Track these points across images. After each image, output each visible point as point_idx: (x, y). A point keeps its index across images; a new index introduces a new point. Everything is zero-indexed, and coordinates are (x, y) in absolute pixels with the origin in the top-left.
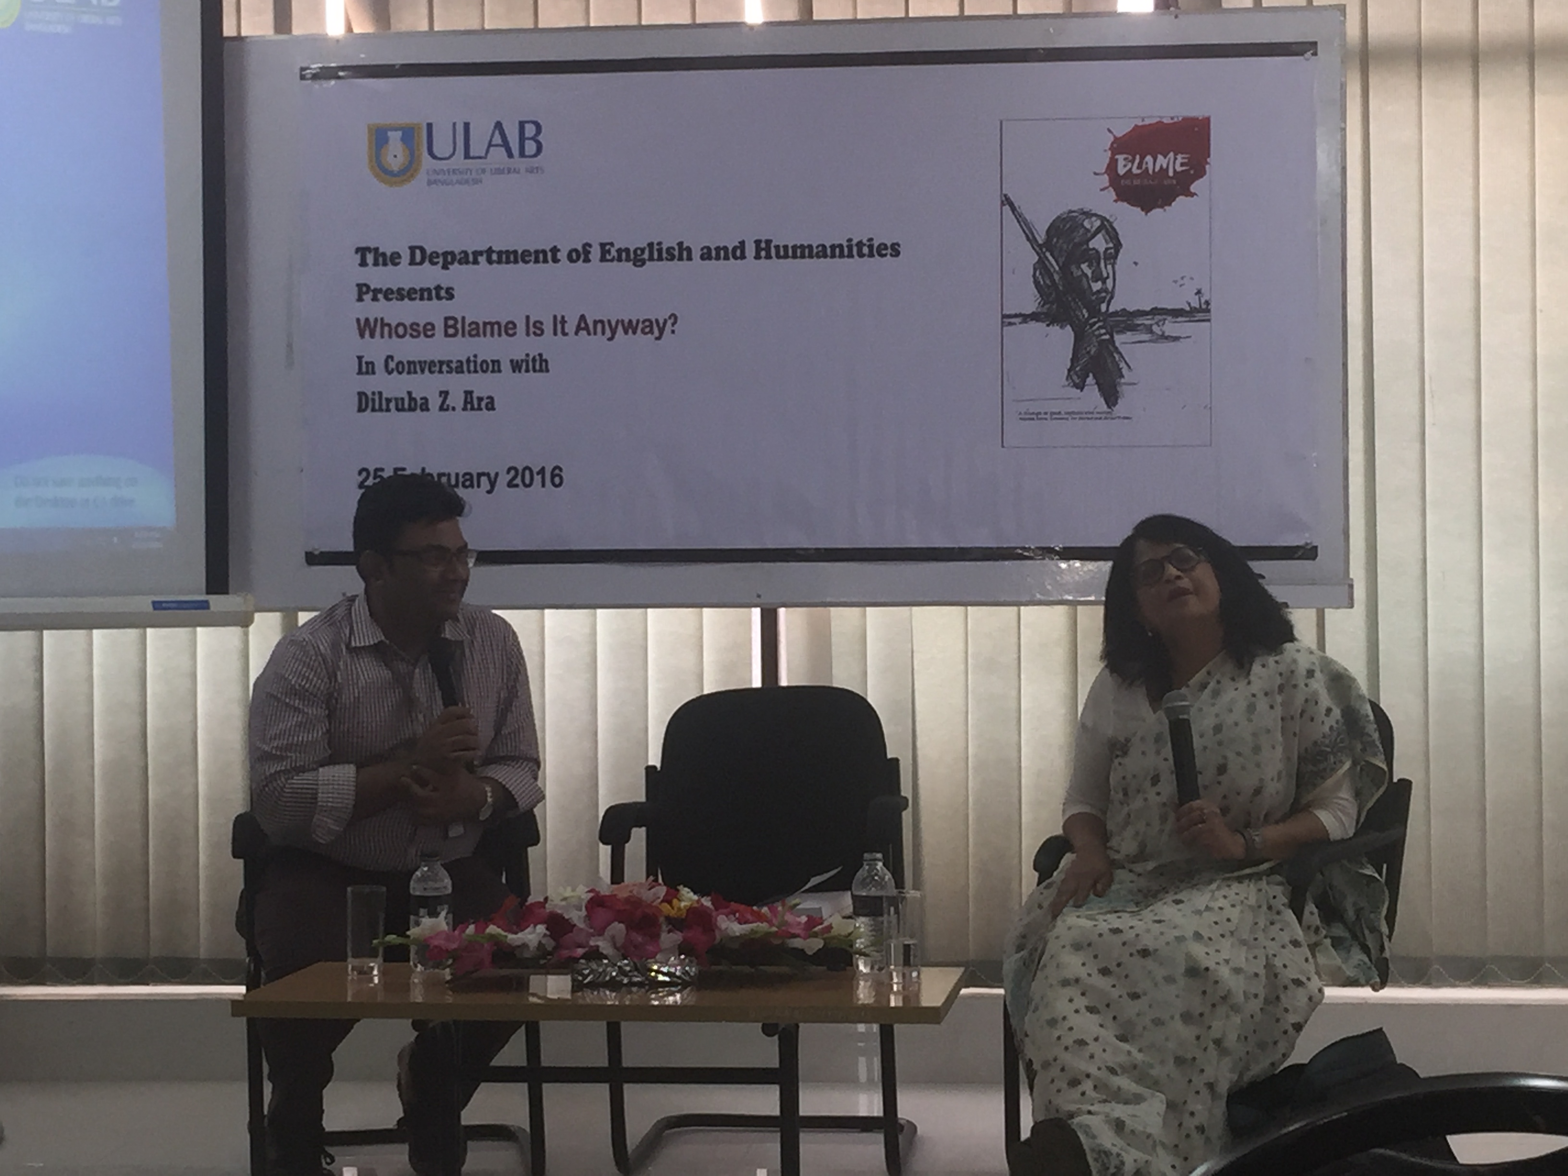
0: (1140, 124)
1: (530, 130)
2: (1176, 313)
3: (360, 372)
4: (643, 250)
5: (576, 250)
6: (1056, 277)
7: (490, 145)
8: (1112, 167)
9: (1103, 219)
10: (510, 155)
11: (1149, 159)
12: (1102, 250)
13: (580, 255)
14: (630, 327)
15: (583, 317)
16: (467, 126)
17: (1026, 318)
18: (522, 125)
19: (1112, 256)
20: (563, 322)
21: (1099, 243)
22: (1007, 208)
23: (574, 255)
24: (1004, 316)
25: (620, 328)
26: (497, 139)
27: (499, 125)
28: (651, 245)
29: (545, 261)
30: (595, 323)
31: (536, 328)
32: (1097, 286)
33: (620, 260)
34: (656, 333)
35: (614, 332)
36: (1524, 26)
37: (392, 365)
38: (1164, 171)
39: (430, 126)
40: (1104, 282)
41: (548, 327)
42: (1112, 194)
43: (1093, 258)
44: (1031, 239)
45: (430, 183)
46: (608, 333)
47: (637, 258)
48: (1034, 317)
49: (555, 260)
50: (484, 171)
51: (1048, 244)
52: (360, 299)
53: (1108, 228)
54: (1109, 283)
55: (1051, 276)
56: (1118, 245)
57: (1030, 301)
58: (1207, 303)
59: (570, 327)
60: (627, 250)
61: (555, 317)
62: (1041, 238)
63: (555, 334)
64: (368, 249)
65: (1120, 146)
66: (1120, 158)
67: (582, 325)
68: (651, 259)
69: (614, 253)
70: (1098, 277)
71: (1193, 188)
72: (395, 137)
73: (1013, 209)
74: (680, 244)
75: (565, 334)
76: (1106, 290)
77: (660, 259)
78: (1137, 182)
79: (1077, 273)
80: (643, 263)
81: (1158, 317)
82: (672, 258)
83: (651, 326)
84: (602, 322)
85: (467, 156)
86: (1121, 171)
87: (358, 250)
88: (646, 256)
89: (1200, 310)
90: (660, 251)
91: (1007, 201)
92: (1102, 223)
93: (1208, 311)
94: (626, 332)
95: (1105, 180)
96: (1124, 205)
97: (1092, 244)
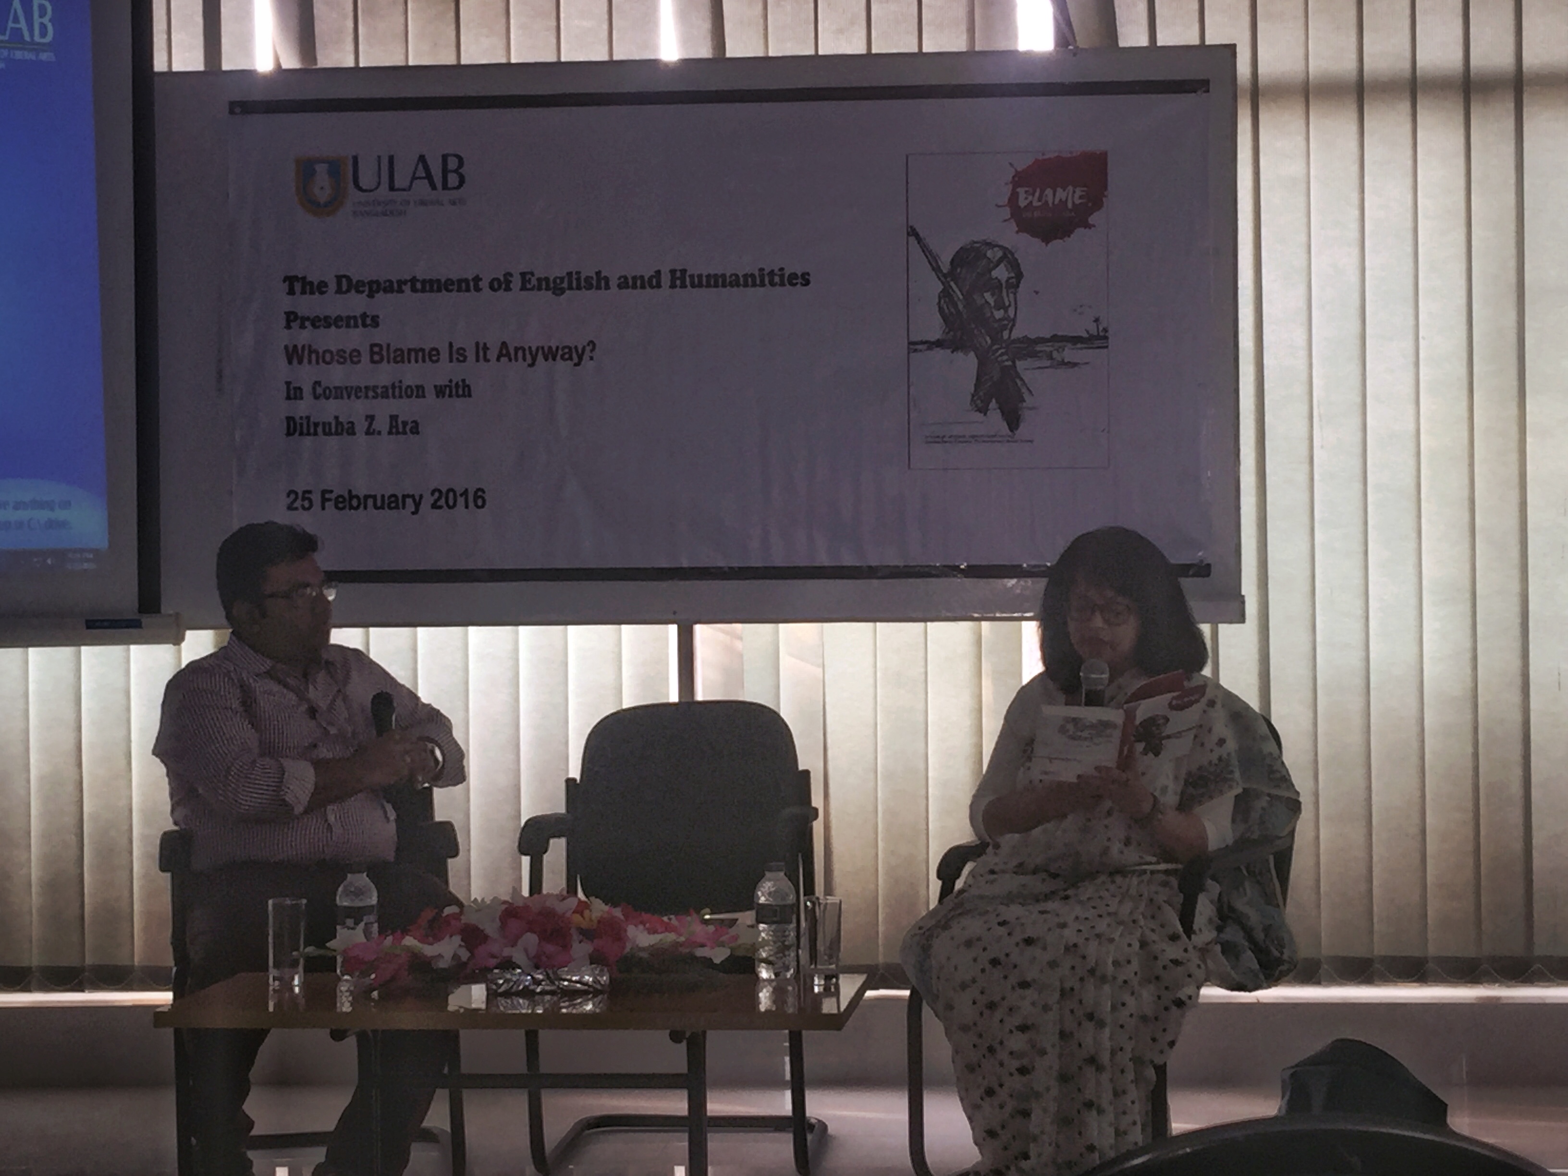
0: (1040, 157)
1: (452, 164)
2: (1075, 340)
3: (288, 398)
4: (562, 279)
5: (498, 280)
6: (961, 307)
7: (414, 178)
8: (1014, 197)
9: (1004, 249)
10: (433, 187)
11: (1049, 192)
12: (1004, 280)
13: (501, 284)
14: (551, 354)
15: (504, 344)
16: (391, 159)
17: (932, 345)
18: (445, 158)
19: (1014, 286)
20: (486, 348)
21: (1001, 273)
22: (912, 239)
23: (496, 285)
24: (910, 343)
25: (540, 352)
26: (421, 172)
27: (422, 159)
28: (570, 274)
29: (468, 290)
30: (517, 349)
31: (458, 355)
33: (540, 289)
34: (576, 360)
35: (534, 359)
36: (1407, 65)
37: (319, 390)
38: (1064, 203)
39: (355, 159)
40: (1006, 311)
41: (471, 354)
42: (1013, 226)
43: (996, 287)
44: (937, 269)
45: (355, 214)
46: (529, 360)
47: (556, 287)
48: (939, 344)
49: (478, 289)
50: (408, 202)
51: (952, 274)
52: (288, 327)
53: (1009, 258)
54: (1011, 311)
55: (955, 306)
56: (1019, 276)
58: (1105, 330)
59: (492, 354)
60: (547, 279)
61: (477, 344)
63: (478, 360)
64: (296, 278)
65: (1020, 179)
66: (1021, 191)
67: (504, 352)
68: (570, 288)
69: (534, 281)
70: (1001, 305)
71: (1091, 220)
72: (321, 169)
73: (919, 240)
74: (598, 273)
75: (487, 360)
76: (1008, 318)
77: (579, 288)
78: (1036, 214)
79: (980, 302)
80: (563, 291)
81: (1057, 345)
82: (589, 287)
83: (570, 353)
84: (523, 348)
85: (392, 188)
86: (1022, 203)
87: (287, 279)
88: (565, 285)
89: (1098, 337)
90: (578, 279)
91: (912, 232)
92: (1005, 254)
93: (1106, 338)
94: (546, 360)
95: (1006, 213)
96: (1025, 237)
97: (994, 274)
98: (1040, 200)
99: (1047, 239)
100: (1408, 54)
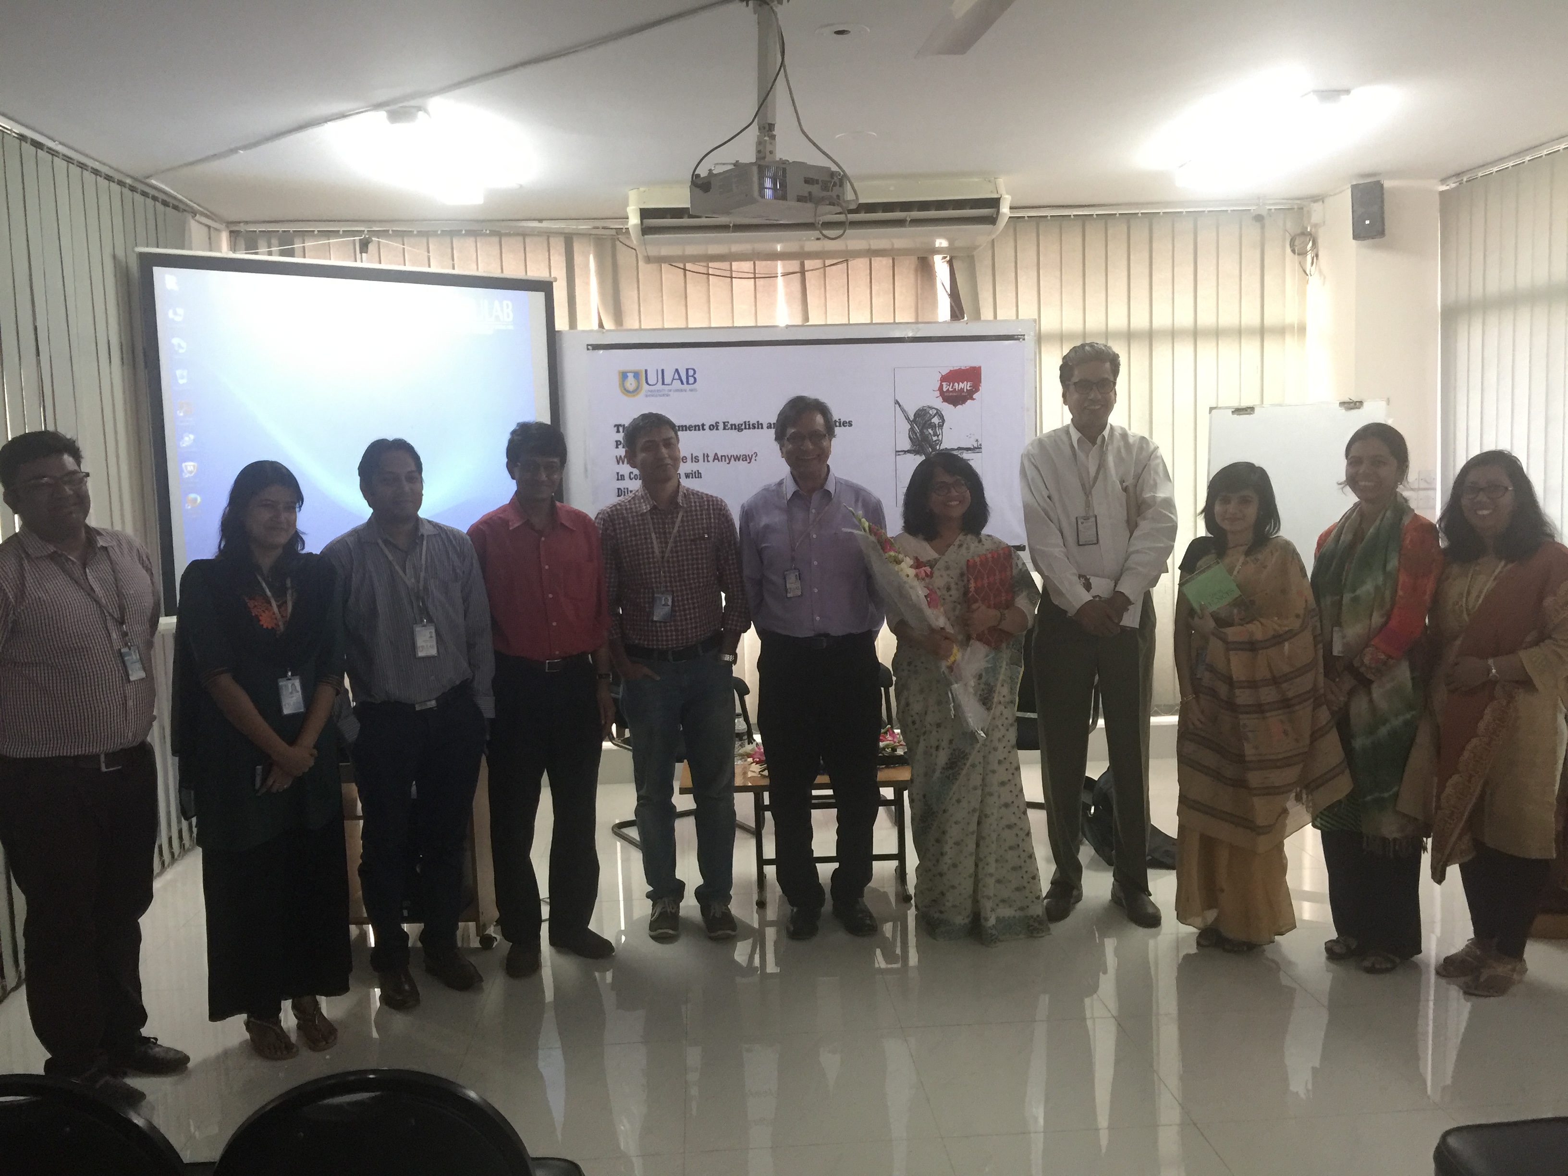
0: (952, 369)
1: (691, 373)
2: (968, 449)
3: (618, 480)
4: (742, 425)
5: (713, 425)
6: (918, 435)
7: (673, 379)
8: (941, 386)
9: (937, 409)
10: (682, 383)
11: (956, 384)
12: (937, 423)
13: (714, 427)
14: (737, 458)
15: (716, 454)
16: (663, 371)
17: (905, 452)
18: (687, 370)
19: (941, 426)
20: (708, 456)
21: (936, 420)
22: (897, 406)
23: (712, 427)
24: (896, 452)
25: (732, 458)
26: (677, 376)
27: (677, 370)
28: (745, 422)
29: (699, 430)
30: (722, 456)
31: (696, 459)
32: (935, 438)
33: (732, 429)
34: (748, 461)
35: (730, 460)
36: (1104, 327)
37: (632, 476)
38: (962, 390)
39: (646, 371)
40: (938, 436)
41: (701, 459)
42: (940, 399)
43: (933, 426)
44: (908, 419)
45: (647, 396)
46: (727, 461)
47: (738, 428)
48: (908, 452)
49: (704, 429)
50: (670, 391)
51: (914, 421)
52: (617, 447)
53: (939, 414)
54: (940, 437)
55: (916, 435)
56: (943, 421)
57: (907, 445)
58: (981, 445)
59: (711, 458)
60: (735, 425)
61: (704, 455)
62: (912, 417)
63: (704, 461)
64: (620, 425)
65: (944, 379)
66: (944, 384)
67: (716, 457)
68: (745, 428)
69: (729, 426)
70: (936, 434)
71: (974, 396)
72: (631, 376)
73: (900, 406)
74: (758, 422)
75: (708, 461)
76: (938, 440)
77: (749, 428)
78: (951, 394)
79: (927, 433)
80: (742, 430)
81: (960, 451)
82: (754, 428)
83: (746, 457)
84: (724, 456)
85: (663, 383)
86: (945, 390)
87: (615, 426)
88: (743, 427)
89: (975, 448)
90: (749, 425)
91: (897, 402)
92: (937, 412)
93: (981, 448)
94: (735, 460)
95: (938, 393)
96: (946, 404)
97: (933, 420)
98: (952, 388)
99: (955, 405)
100: (1104, 323)
